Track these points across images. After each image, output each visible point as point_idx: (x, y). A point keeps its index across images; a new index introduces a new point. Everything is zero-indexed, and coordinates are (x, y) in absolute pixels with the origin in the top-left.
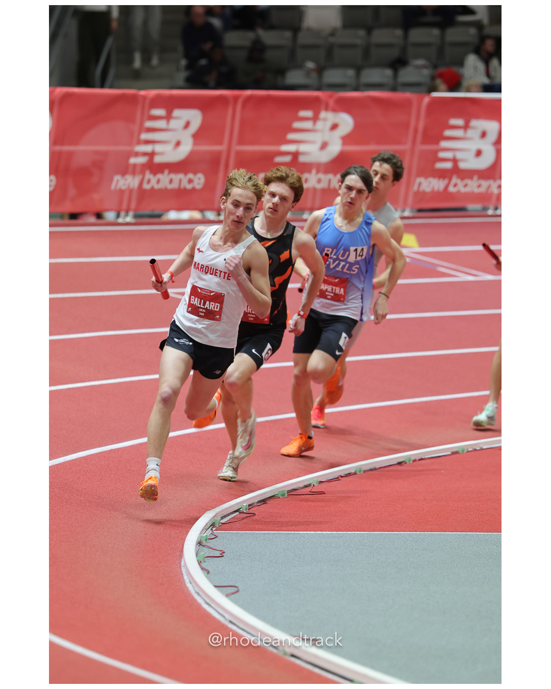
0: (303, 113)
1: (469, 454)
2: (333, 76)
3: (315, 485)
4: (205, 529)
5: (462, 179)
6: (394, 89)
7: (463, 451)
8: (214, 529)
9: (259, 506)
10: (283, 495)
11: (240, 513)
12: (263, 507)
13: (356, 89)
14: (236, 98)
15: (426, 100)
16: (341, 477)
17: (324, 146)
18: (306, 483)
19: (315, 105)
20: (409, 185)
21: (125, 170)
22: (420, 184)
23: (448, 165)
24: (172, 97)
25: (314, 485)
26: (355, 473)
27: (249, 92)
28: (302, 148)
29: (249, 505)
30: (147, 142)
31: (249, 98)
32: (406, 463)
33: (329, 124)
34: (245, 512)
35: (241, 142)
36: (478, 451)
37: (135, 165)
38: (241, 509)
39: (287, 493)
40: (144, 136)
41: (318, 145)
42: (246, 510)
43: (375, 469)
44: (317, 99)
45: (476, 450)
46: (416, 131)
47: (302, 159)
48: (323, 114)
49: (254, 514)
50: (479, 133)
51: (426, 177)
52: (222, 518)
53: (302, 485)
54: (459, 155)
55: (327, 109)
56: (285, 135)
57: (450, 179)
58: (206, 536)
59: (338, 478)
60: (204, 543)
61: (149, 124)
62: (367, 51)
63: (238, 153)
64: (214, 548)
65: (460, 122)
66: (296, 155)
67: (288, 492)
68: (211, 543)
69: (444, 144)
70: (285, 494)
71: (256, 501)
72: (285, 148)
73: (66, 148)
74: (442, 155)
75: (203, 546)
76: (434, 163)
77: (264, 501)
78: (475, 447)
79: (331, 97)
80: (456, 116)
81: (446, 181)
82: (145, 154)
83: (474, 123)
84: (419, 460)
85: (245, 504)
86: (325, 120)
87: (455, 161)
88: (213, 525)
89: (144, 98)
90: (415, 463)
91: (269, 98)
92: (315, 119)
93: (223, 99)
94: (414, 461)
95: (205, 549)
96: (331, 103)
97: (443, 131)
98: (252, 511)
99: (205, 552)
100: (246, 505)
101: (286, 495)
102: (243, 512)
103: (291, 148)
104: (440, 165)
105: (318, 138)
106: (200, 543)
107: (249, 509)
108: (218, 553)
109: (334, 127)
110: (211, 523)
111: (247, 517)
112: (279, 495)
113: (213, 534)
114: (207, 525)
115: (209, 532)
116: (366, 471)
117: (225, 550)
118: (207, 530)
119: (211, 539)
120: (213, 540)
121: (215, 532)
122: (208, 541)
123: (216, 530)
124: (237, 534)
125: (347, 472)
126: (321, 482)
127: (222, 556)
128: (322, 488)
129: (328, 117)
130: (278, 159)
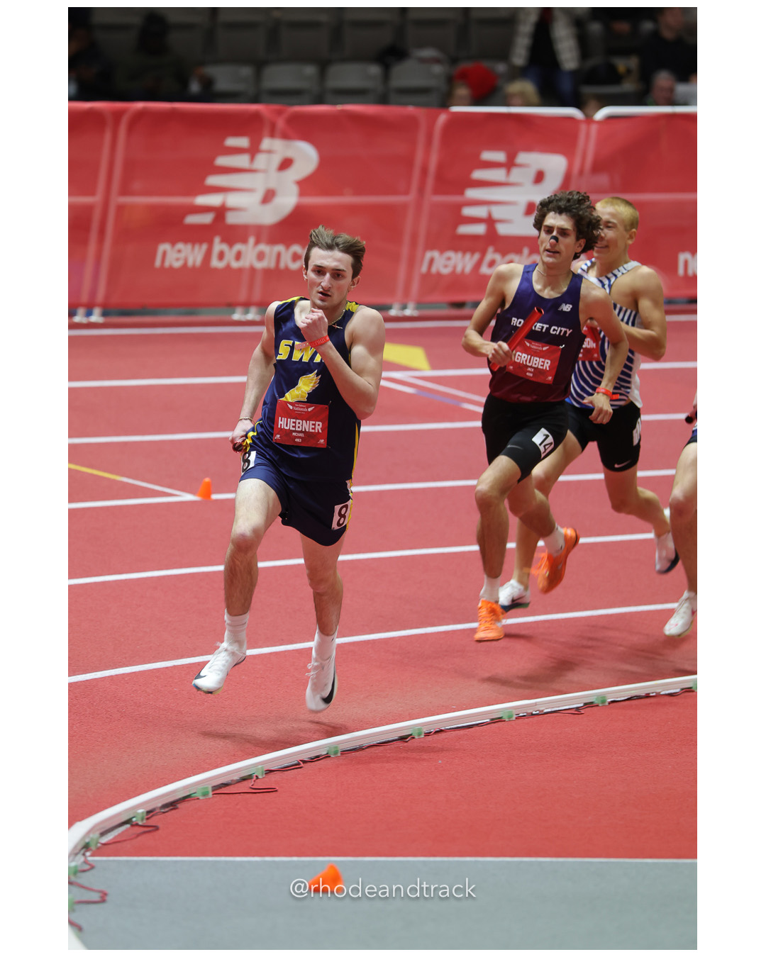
0: (232, 142)
1: (520, 721)
2: (281, 76)
3: (260, 777)
4: (73, 854)
5: (504, 254)
6: (383, 100)
7: (510, 717)
8: (88, 854)
9: (164, 813)
10: (205, 794)
11: (132, 826)
12: (173, 814)
13: (319, 100)
14: (118, 115)
15: (442, 118)
16: (304, 762)
17: (269, 196)
18: (245, 774)
19: (253, 128)
20: (412, 263)
22: (432, 261)
23: (480, 229)
25: (257, 776)
26: (327, 756)
27: (140, 105)
28: (232, 200)
29: (148, 812)
31: (141, 114)
32: (413, 738)
33: (276, 160)
34: (140, 823)
35: (125, 191)
36: (536, 718)
38: (134, 819)
39: (213, 791)
41: (259, 196)
42: (142, 820)
43: (361, 749)
44: (256, 117)
45: (532, 714)
46: (424, 171)
47: (231, 219)
48: (266, 143)
49: (156, 828)
50: (531, 174)
51: (442, 251)
52: (103, 834)
53: (236, 778)
54: (497, 212)
55: (272, 135)
56: (204, 179)
57: (483, 253)
58: (76, 866)
59: (299, 764)
60: (73, 878)
63: (121, 208)
64: (91, 887)
65: (499, 156)
66: (221, 212)
67: (215, 788)
68: (84, 879)
69: (472, 193)
70: (208, 792)
71: (160, 805)
72: (202, 200)
74: (468, 211)
76: (455, 226)
77: (173, 805)
78: (530, 711)
79: (279, 113)
80: (493, 146)
81: (477, 256)
83: (522, 157)
84: (436, 732)
85: (140, 811)
86: (269, 152)
87: (490, 222)
88: (86, 847)
90: (429, 738)
91: (173, 114)
92: (253, 151)
94: (428, 734)
95: (75, 889)
96: (281, 123)
97: (470, 172)
98: (151, 822)
99: (74, 893)
100: (143, 813)
101: (210, 795)
102: (137, 825)
103: (213, 200)
104: (464, 229)
105: (258, 183)
107: (148, 819)
108: (96, 897)
109: (286, 164)
110: (82, 844)
111: (145, 832)
112: (199, 795)
113: (86, 862)
114: (75, 847)
115: (81, 859)
116: (344, 752)
117: (108, 891)
118: (76, 854)
119: (84, 871)
120: (87, 873)
121: (90, 859)
122: (79, 874)
123: (92, 855)
124: (127, 861)
125: (313, 754)
126: (269, 772)
127: (103, 900)
128: (271, 781)
129: (274, 147)
130: (192, 219)
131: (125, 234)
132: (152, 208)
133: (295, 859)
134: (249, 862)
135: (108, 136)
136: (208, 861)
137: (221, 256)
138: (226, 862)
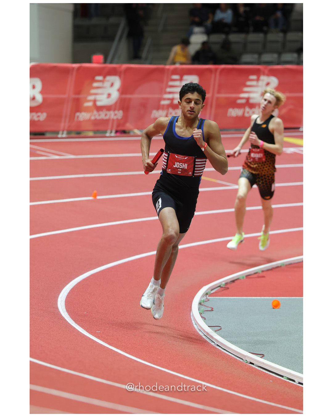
0: (251, 77)
2: (267, 57)
4: (203, 296)
8: (207, 296)
9: (231, 284)
10: (243, 278)
11: (221, 287)
12: (233, 284)
13: (278, 64)
14: (216, 69)
16: (274, 268)
17: (263, 94)
18: (255, 272)
19: (258, 73)
21: (158, 107)
24: (183, 69)
25: (259, 273)
27: (223, 66)
28: (252, 95)
29: (226, 283)
30: (170, 93)
31: (223, 70)
33: (265, 83)
35: (219, 92)
37: (163, 105)
40: (169, 90)
41: (260, 94)
42: (224, 286)
43: (291, 264)
44: (259, 70)
47: (251, 101)
48: (262, 77)
49: (228, 288)
52: (212, 290)
53: (253, 273)
55: (264, 74)
56: (242, 88)
58: (204, 300)
59: (272, 269)
60: (202, 303)
61: (171, 83)
62: (284, 45)
63: (217, 98)
64: (208, 306)
66: (248, 99)
67: (246, 276)
68: (206, 304)
71: (229, 281)
72: (243, 95)
73: (128, 96)
75: (202, 305)
77: (233, 281)
79: (266, 68)
82: (169, 99)
85: (223, 283)
86: (263, 80)
88: (207, 294)
89: (168, 69)
91: (234, 69)
92: (258, 80)
93: (210, 70)
95: (203, 307)
96: (266, 71)
98: (228, 286)
99: (203, 308)
101: (245, 278)
103: (245, 95)
105: (260, 90)
106: (200, 304)
107: (226, 285)
108: (210, 309)
109: (268, 84)
110: (205, 293)
111: (224, 290)
112: (241, 278)
113: (207, 298)
114: (203, 294)
115: (205, 298)
116: (286, 265)
117: (213, 307)
118: (204, 296)
119: (206, 301)
120: (207, 302)
121: (208, 298)
122: (205, 302)
123: (209, 296)
124: (219, 298)
125: (277, 266)
126: (263, 271)
127: (212, 310)
128: (264, 274)
129: (264, 79)
130: (239, 101)
131: (218, 106)
132: (227, 98)
133: (271, 298)
134: (257, 299)
135: (213, 76)
136: (244, 298)
137: (248, 112)
138: (250, 299)
